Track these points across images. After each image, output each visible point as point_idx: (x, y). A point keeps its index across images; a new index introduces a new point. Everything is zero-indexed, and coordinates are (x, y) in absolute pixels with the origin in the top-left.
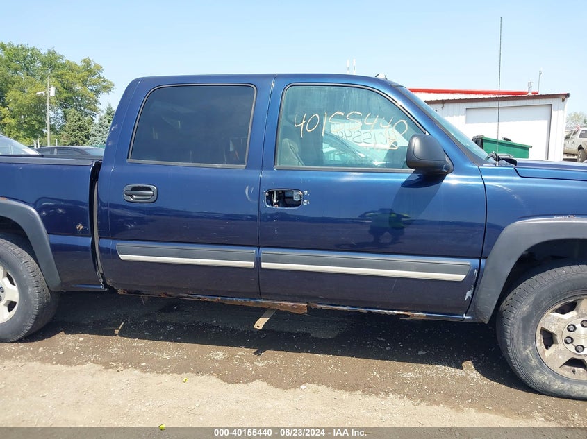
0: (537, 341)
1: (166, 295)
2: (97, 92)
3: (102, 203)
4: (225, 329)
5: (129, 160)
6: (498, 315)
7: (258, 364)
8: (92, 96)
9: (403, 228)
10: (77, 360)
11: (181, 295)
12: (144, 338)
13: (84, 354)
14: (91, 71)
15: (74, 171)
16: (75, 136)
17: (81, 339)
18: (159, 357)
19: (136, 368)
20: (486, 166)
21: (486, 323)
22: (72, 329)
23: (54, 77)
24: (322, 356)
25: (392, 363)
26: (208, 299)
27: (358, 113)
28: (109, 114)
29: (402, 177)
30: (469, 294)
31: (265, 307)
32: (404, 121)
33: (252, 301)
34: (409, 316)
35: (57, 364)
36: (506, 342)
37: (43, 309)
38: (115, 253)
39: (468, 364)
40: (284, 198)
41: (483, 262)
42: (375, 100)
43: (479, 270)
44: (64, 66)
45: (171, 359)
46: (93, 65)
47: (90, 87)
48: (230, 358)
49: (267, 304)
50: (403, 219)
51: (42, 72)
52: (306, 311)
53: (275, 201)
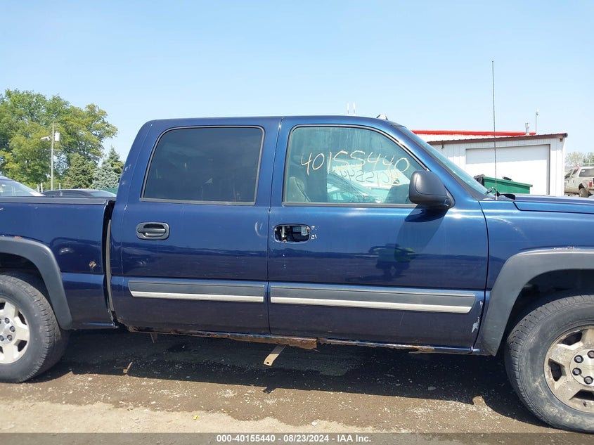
0: (546, 373)
1: (176, 332)
2: (101, 137)
3: (114, 242)
4: (233, 367)
5: (142, 199)
6: (505, 347)
7: (268, 401)
8: (96, 140)
9: (409, 262)
10: (87, 399)
11: (191, 331)
12: (154, 377)
13: (94, 393)
14: (95, 116)
15: (89, 210)
16: (78, 180)
17: (90, 379)
18: (168, 395)
19: (146, 406)
20: (486, 201)
21: (495, 355)
22: (81, 369)
23: (59, 122)
24: (332, 393)
25: (402, 399)
26: (217, 335)
27: (361, 152)
28: (112, 158)
29: (406, 212)
30: (475, 326)
31: (275, 343)
32: (406, 159)
33: (262, 336)
34: (417, 350)
35: (66, 403)
36: (515, 374)
37: (53, 348)
38: (125, 291)
39: (479, 400)
40: (292, 233)
41: (488, 293)
42: (378, 140)
43: (484, 302)
44: (68, 112)
45: (181, 397)
46: (97, 110)
47: (94, 132)
48: (240, 396)
49: (277, 339)
50: (409, 254)
51: (47, 118)
52: (316, 347)
53: (283, 236)
